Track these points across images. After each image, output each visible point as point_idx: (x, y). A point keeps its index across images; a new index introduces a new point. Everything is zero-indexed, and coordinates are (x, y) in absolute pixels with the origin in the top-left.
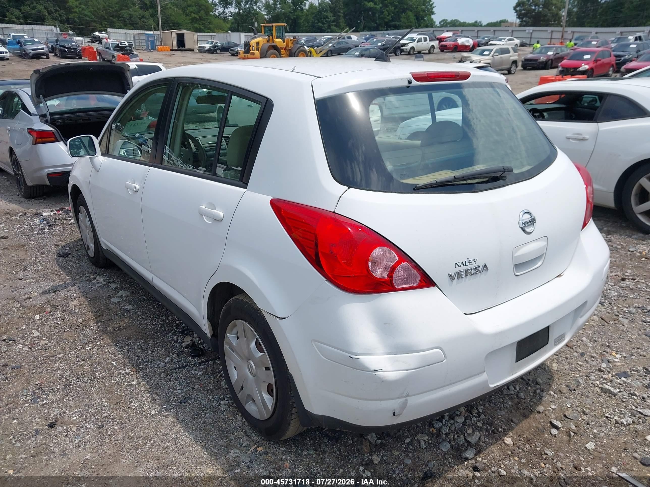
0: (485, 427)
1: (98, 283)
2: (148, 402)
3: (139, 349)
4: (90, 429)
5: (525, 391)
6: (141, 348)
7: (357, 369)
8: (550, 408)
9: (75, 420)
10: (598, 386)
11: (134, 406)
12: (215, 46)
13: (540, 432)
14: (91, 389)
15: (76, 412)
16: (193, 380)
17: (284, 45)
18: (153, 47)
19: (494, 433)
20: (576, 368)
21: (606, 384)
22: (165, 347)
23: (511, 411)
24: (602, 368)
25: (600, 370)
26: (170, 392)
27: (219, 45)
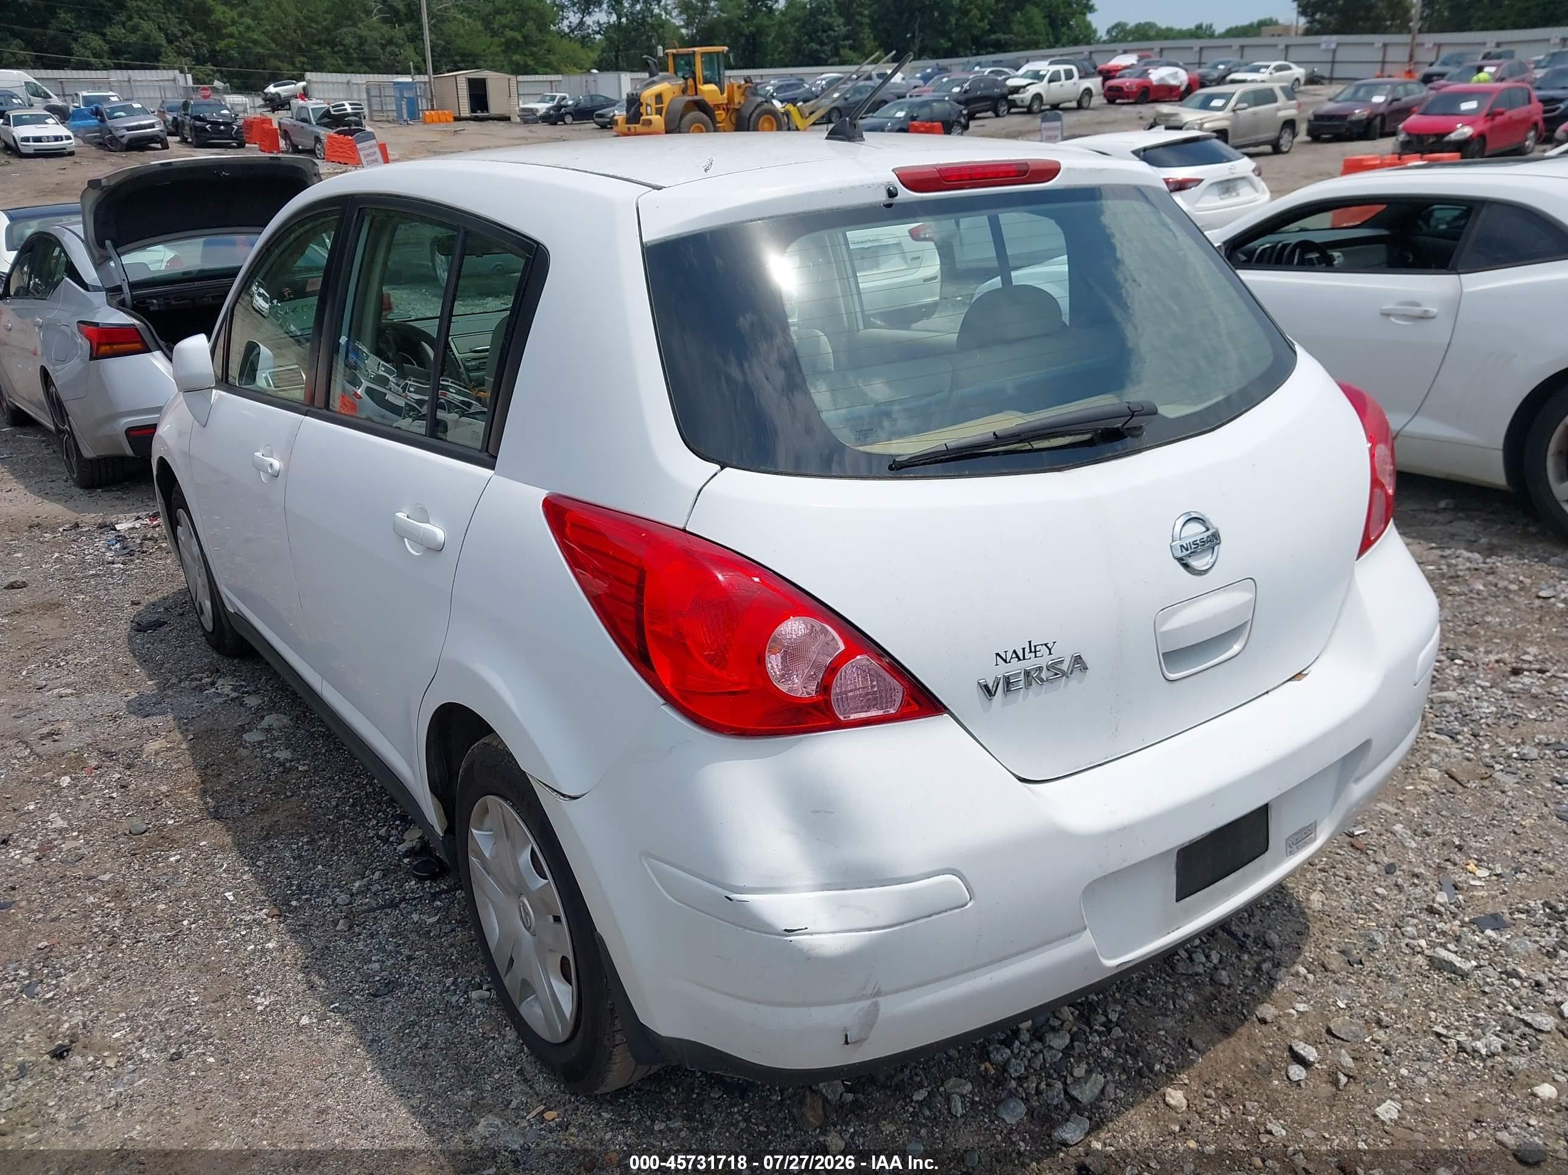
0: (1121, 1061)
1: (219, 695)
2: (298, 993)
3: (295, 859)
4: (148, 1061)
5: (1232, 965)
6: (300, 856)
7: (745, 928)
8: (1292, 1011)
9: (117, 1039)
10: (1422, 953)
11: (261, 1004)
12: (559, 107)
13: (1261, 1072)
14: (166, 962)
15: (122, 1020)
16: (413, 937)
17: (723, 99)
18: (414, 115)
19: (1142, 1077)
20: (1369, 904)
21: (1444, 946)
22: (356, 854)
23: (1193, 1017)
24: (1436, 905)
25: (1431, 911)
26: (354, 967)
27: (570, 103)
